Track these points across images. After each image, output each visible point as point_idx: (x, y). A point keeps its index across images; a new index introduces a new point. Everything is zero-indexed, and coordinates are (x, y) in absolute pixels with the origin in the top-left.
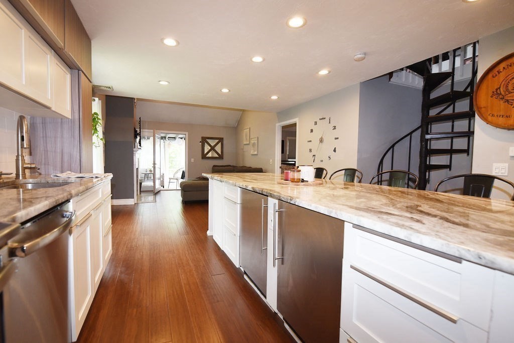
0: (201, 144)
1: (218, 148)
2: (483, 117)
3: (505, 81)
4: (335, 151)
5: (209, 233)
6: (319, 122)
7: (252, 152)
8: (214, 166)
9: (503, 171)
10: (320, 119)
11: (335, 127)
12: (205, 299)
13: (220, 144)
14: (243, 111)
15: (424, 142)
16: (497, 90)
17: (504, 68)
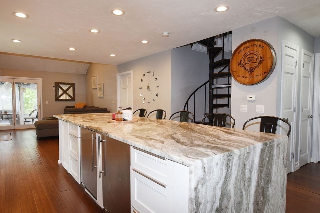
0: (54, 88)
1: (70, 92)
2: (235, 77)
3: (244, 56)
4: (157, 96)
5: (59, 162)
6: (146, 74)
7: (99, 95)
8: (67, 107)
9: (245, 110)
10: (147, 72)
11: (157, 78)
12: (53, 208)
13: (72, 88)
14: (91, 63)
15: (211, 90)
16: (240, 61)
17: (243, 49)
